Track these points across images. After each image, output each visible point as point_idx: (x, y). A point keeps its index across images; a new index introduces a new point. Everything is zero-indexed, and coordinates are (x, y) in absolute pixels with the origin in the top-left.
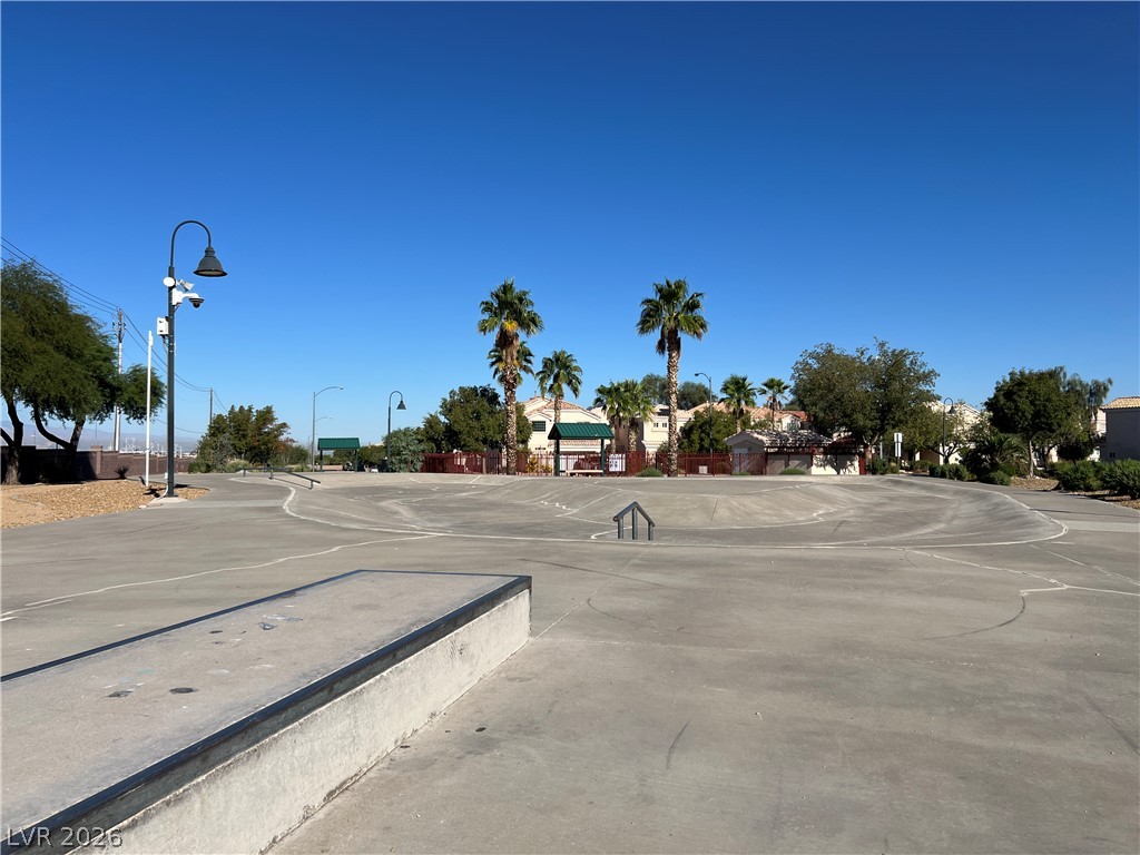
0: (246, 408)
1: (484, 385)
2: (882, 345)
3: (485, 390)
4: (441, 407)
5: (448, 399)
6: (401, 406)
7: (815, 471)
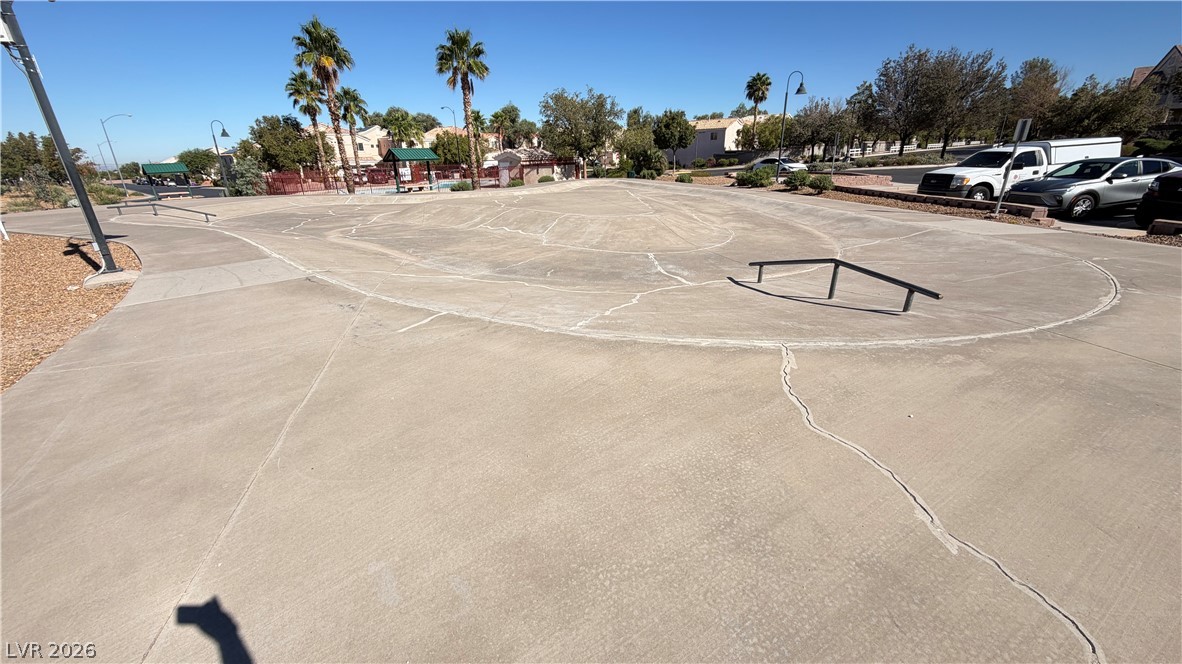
0: (27, 135)
1: (286, 114)
2: (591, 90)
3: (287, 120)
4: (251, 133)
5: (256, 127)
6: (224, 134)
7: (556, 177)
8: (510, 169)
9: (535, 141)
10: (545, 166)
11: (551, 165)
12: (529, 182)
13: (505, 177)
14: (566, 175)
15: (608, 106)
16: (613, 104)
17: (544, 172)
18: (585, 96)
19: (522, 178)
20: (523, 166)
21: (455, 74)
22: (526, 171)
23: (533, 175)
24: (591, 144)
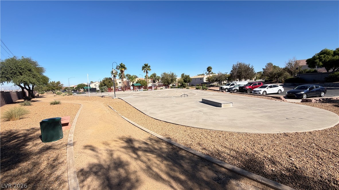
3: (108, 78)
7: (163, 88)
8: (154, 87)
9: (160, 81)
10: (161, 86)
11: (163, 86)
12: (158, 89)
13: (153, 88)
14: (166, 88)
15: (174, 75)
16: (175, 74)
17: (161, 87)
18: (170, 73)
19: (157, 89)
20: (157, 86)
21: (145, 70)
22: (157, 87)
23: (159, 88)
24: (171, 82)
